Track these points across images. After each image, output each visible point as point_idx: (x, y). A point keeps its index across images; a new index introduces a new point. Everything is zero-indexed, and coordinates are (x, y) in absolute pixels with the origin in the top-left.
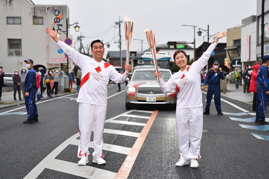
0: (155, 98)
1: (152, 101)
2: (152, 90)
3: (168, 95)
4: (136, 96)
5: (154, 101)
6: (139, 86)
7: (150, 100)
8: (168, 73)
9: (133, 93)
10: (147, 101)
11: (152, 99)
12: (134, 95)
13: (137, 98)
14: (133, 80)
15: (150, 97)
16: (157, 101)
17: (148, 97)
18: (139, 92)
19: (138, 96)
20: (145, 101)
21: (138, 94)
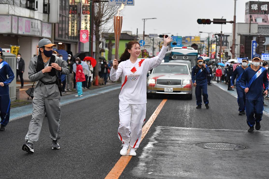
0: (172, 89)
1: (169, 91)
2: (170, 82)
3: (184, 87)
4: (155, 87)
5: (171, 91)
6: (158, 78)
7: (168, 91)
8: (185, 67)
9: (153, 84)
10: (165, 91)
11: (169, 90)
12: (154, 86)
13: (156, 88)
14: (153, 73)
15: (168, 88)
16: (174, 92)
17: (166, 88)
18: (158, 83)
19: (157, 87)
20: (163, 91)
21: (157, 85)
